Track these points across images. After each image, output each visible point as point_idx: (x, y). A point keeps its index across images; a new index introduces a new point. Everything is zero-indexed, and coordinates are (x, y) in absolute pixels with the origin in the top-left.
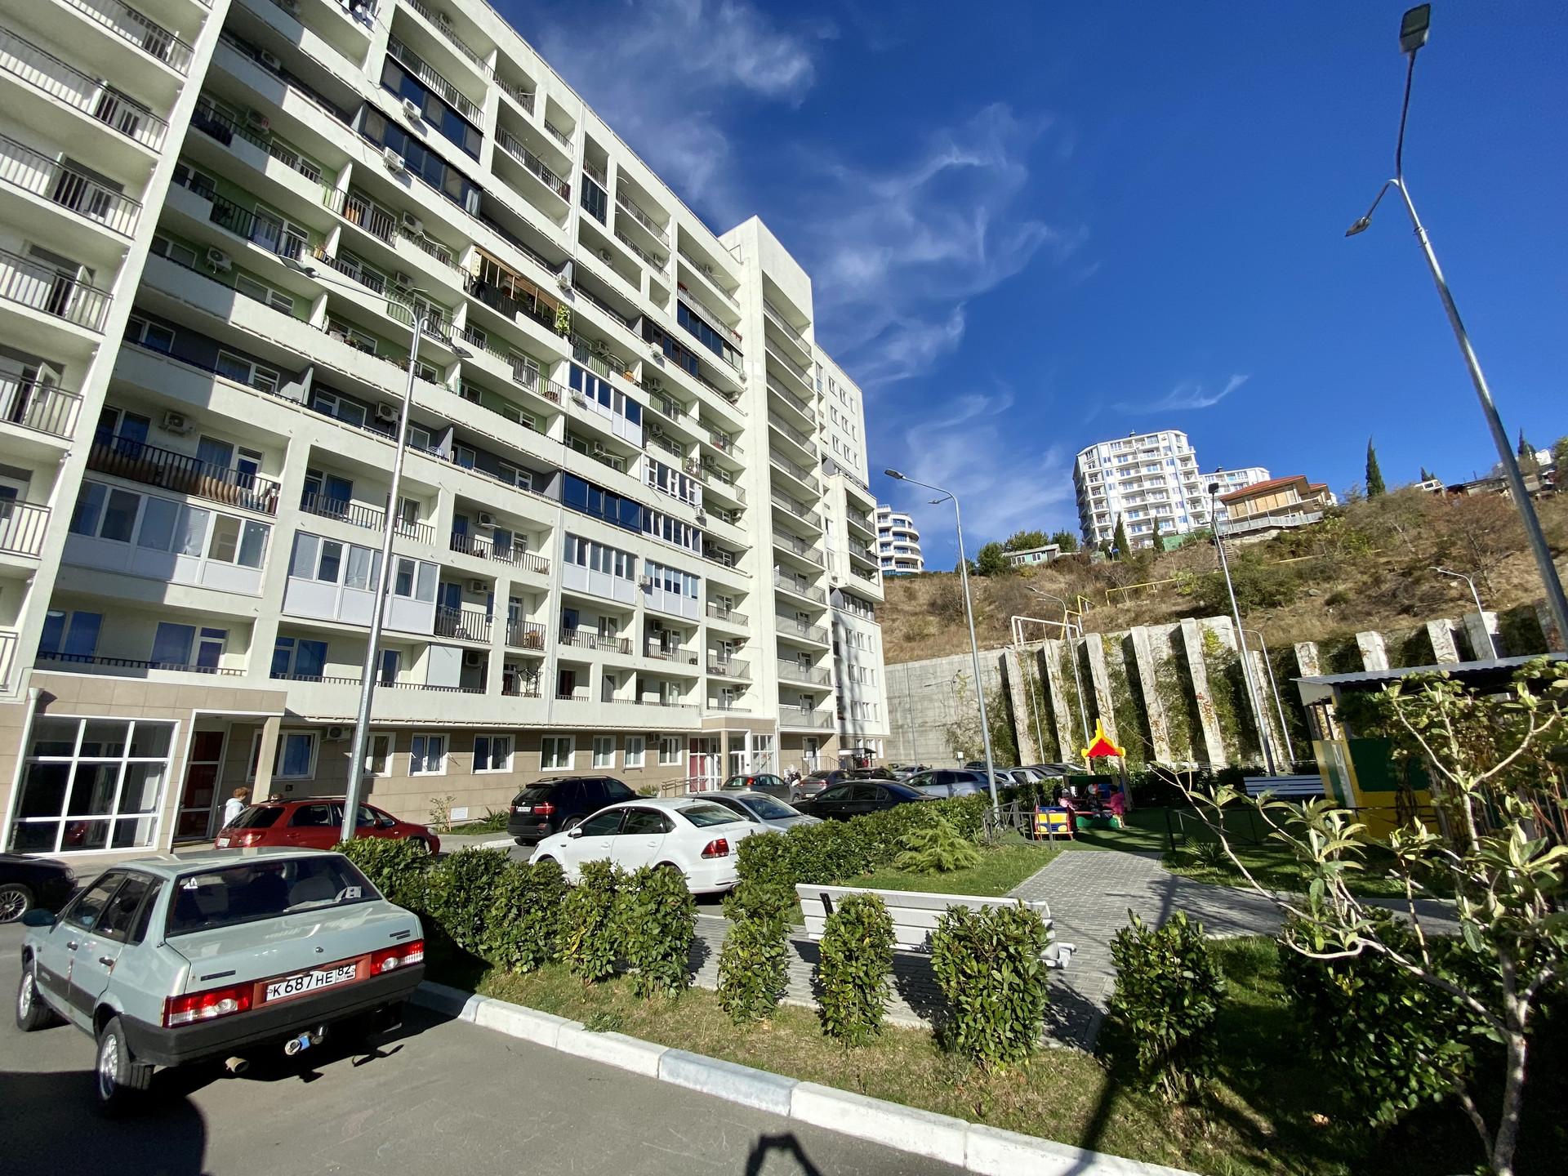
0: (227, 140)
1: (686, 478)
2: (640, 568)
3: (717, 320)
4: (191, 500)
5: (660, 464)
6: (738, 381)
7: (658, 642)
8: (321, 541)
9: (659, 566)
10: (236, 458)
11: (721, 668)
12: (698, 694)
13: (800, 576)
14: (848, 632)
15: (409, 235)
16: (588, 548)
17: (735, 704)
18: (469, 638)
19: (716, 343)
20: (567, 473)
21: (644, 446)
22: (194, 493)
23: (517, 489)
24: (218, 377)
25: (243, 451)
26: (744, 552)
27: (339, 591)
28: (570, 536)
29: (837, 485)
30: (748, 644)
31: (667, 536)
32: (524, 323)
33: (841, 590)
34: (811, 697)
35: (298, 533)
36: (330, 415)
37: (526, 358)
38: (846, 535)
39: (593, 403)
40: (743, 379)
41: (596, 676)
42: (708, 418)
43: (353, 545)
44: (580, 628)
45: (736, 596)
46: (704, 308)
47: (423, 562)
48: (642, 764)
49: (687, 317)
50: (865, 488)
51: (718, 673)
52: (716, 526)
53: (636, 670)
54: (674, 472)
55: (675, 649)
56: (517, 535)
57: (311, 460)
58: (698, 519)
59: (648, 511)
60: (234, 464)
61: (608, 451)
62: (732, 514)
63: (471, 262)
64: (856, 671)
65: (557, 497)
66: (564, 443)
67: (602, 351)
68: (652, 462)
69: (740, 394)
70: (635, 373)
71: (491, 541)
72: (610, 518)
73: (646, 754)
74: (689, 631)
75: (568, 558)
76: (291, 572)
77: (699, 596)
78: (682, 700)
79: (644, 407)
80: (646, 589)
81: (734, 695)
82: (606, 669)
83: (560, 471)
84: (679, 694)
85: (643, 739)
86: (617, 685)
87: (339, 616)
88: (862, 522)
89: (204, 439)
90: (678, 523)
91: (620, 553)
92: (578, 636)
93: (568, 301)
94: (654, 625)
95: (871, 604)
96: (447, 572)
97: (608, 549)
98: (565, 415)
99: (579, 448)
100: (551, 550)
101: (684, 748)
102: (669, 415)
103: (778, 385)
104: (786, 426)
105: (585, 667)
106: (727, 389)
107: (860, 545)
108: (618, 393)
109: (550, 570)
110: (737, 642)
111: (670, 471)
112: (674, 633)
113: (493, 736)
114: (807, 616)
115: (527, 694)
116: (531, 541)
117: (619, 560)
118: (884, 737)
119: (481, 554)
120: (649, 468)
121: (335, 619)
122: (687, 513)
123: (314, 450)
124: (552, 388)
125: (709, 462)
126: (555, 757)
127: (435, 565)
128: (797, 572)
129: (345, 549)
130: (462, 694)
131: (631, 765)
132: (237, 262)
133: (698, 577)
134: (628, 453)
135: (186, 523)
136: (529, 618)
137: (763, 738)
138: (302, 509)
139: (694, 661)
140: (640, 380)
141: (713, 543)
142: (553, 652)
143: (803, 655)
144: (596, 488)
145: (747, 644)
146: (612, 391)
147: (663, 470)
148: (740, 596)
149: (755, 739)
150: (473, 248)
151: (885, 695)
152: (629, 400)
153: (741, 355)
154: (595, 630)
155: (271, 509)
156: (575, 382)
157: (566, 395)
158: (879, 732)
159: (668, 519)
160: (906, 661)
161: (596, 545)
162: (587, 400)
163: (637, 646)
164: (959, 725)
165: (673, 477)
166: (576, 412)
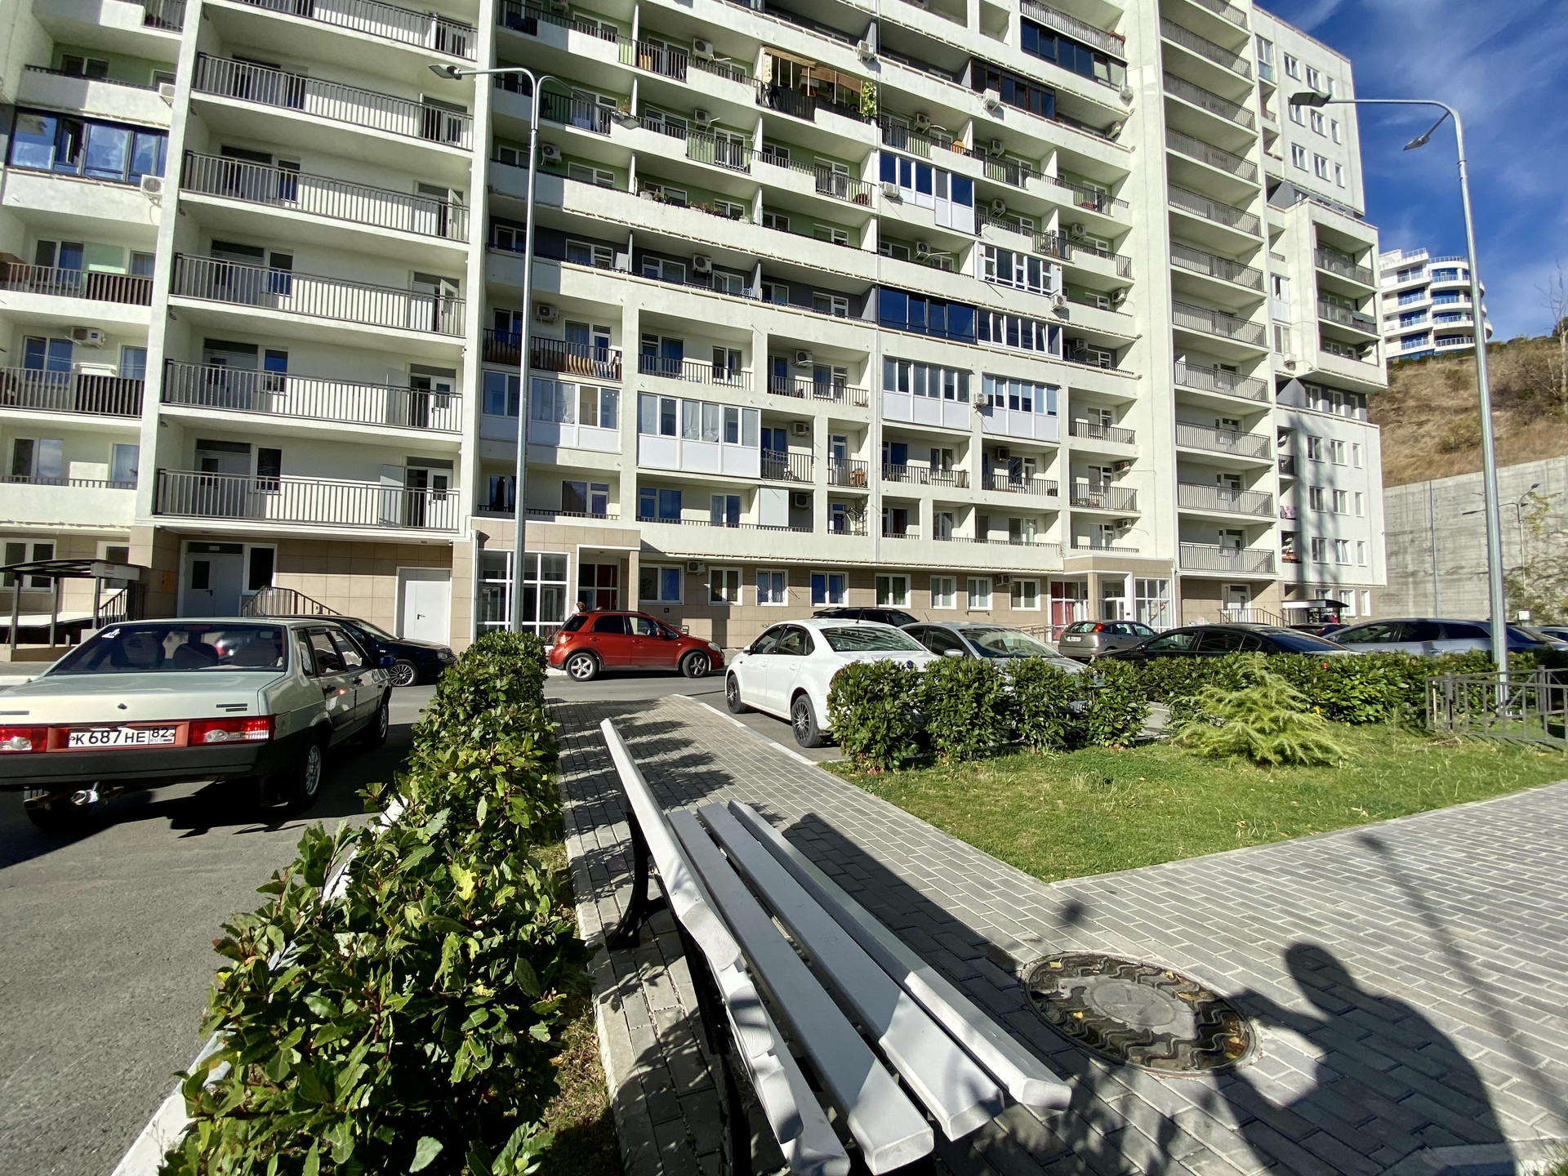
0: (533, 31)
1: (1038, 260)
2: (976, 385)
3: (1084, 26)
4: (562, 376)
5: (1000, 250)
6: (1121, 105)
7: (1006, 473)
8: (659, 399)
9: (1001, 380)
10: (592, 335)
11: (1093, 499)
12: (1059, 531)
13: (1225, 367)
14: (1314, 440)
15: (701, 63)
16: (911, 370)
17: (1115, 543)
18: (797, 479)
19: (1080, 57)
20: (883, 287)
21: (978, 230)
22: (563, 370)
23: (833, 317)
24: (563, 263)
25: (597, 329)
26: (1129, 345)
27: (678, 442)
28: (889, 360)
29: (1298, 222)
30: (1135, 467)
31: (1012, 341)
32: (826, 121)
33: (1302, 380)
34: (1239, 533)
35: (640, 394)
36: (655, 278)
37: (834, 164)
38: (1312, 294)
39: (909, 194)
40: (1127, 98)
41: (926, 513)
42: (1072, 172)
43: (684, 400)
44: (910, 462)
45: (1118, 407)
46: (1063, 15)
47: (745, 409)
48: (990, 607)
49: (1037, 38)
50: (1357, 215)
51: (1089, 505)
52: (1084, 317)
53: (974, 505)
54: (1020, 256)
55: (1028, 479)
56: (837, 370)
57: (642, 326)
58: (1056, 311)
59: (984, 313)
60: (592, 342)
61: (933, 250)
62: (1111, 297)
63: (763, 71)
64: (1327, 495)
65: (873, 318)
66: (878, 252)
67: (921, 125)
68: (989, 250)
69: (1122, 123)
70: (964, 141)
71: (811, 380)
72: (937, 332)
73: (994, 598)
74: (1048, 455)
75: (888, 385)
76: (639, 430)
77: (1058, 411)
78: (1038, 538)
79: (977, 181)
80: (985, 409)
81: (1116, 532)
82: (938, 505)
83: (874, 286)
84: (1035, 532)
85: (990, 581)
86: (956, 523)
87: (681, 466)
88: (1348, 271)
89: (569, 325)
90: (1027, 322)
91: (949, 370)
92: (909, 471)
93: (872, 75)
94: (996, 453)
95: (1362, 396)
96: (767, 416)
97: (935, 368)
98: (877, 217)
99: (900, 255)
100: (870, 379)
101: (1044, 592)
102: (1016, 183)
103: (1186, 89)
104: (1200, 148)
105: (914, 504)
106: (1101, 122)
107: (1346, 307)
108: (942, 171)
109: (869, 403)
110: (1119, 466)
111: (1014, 256)
112: (1028, 461)
113: (828, 573)
114: (1235, 423)
115: (857, 533)
116: (851, 375)
117: (949, 379)
118: (1374, 589)
119: (800, 394)
120: (985, 258)
121: (678, 469)
122: (1038, 306)
123: (643, 314)
124: (863, 189)
125: (1073, 233)
126: (891, 595)
127: (755, 410)
128: (1219, 362)
129: (679, 403)
130: (791, 534)
131: (977, 608)
132: (567, 151)
133: (1056, 387)
134: (956, 248)
135: (562, 396)
136: (854, 456)
137: (1152, 584)
138: (640, 371)
139: (1053, 492)
140: (970, 146)
141: (1082, 341)
142: (878, 488)
143: (1227, 477)
144: (917, 297)
145: (1133, 468)
146: (933, 171)
147: (1004, 256)
148: (1123, 406)
149: (1139, 586)
150: (762, 50)
151: (1380, 528)
152: (957, 177)
153: (1124, 64)
154: (928, 464)
155: (618, 376)
156: (887, 173)
157: (876, 194)
158: (1368, 581)
159: (1012, 319)
160: (1430, 478)
161: (920, 365)
162: (904, 192)
163: (975, 477)
164: (1526, 570)
165: (1020, 262)
166: (890, 211)
